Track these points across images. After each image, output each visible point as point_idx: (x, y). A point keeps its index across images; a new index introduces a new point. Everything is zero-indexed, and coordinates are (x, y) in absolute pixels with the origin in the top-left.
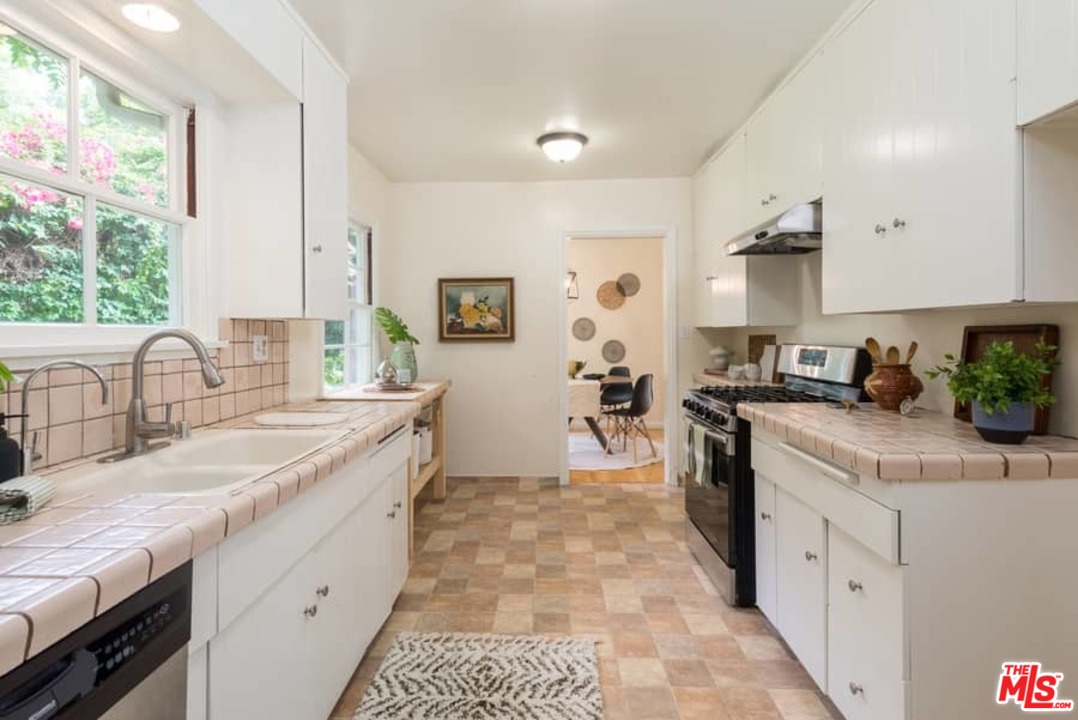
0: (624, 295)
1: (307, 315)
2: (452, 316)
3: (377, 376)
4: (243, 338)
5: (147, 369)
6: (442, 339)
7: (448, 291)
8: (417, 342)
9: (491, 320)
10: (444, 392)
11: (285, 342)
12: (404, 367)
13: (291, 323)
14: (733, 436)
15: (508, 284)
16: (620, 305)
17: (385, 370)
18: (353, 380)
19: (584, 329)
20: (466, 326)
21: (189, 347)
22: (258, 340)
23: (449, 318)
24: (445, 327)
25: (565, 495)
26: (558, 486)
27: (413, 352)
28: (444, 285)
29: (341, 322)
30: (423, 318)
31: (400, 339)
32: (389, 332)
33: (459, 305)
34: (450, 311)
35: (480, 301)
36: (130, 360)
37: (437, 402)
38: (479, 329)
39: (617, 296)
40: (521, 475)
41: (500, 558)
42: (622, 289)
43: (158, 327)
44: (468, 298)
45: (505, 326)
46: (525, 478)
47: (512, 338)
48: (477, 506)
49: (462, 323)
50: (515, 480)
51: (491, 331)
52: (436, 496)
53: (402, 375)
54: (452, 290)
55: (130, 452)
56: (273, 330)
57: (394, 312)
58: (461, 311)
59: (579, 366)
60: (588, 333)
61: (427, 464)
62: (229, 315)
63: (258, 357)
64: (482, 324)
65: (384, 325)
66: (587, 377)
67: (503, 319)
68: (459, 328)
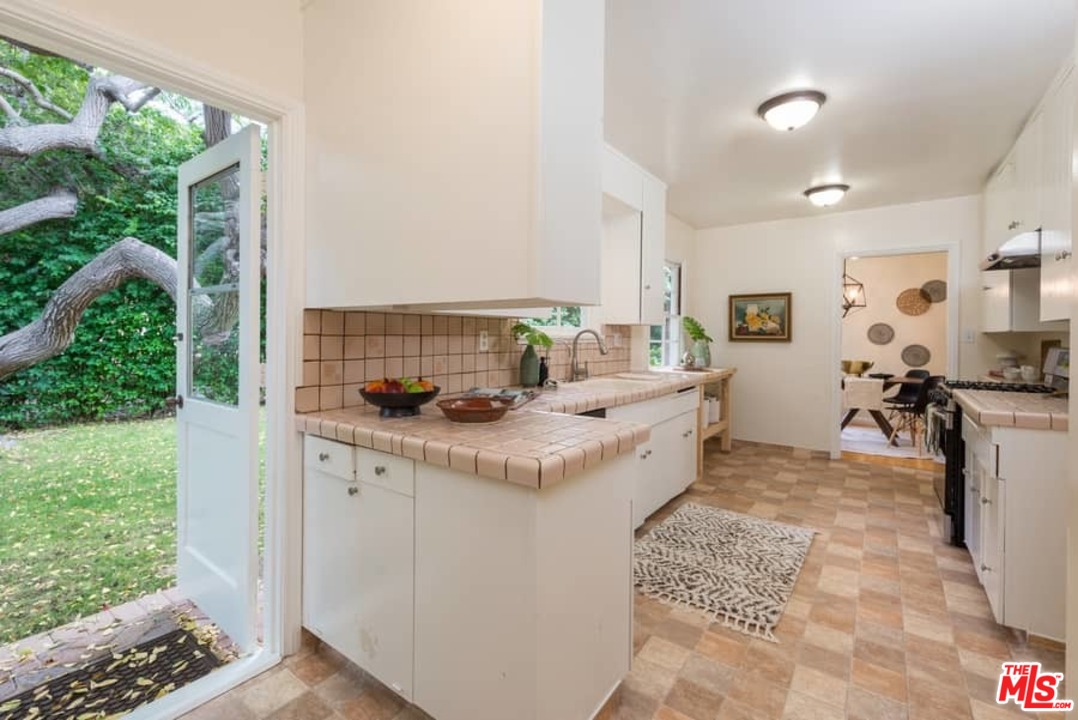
0: (930, 301)
1: (642, 322)
2: (740, 322)
3: (682, 362)
4: (610, 334)
5: (578, 346)
6: (731, 339)
7: (737, 306)
8: (711, 341)
9: (771, 325)
10: (730, 375)
11: (629, 337)
12: (700, 357)
13: (633, 328)
14: (952, 415)
15: (786, 298)
16: (925, 311)
17: (688, 358)
18: (667, 363)
19: (881, 334)
20: (751, 329)
21: (594, 337)
22: (617, 335)
23: (737, 324)
24: (734, 331)
25: (832, 465)
26: (829, 459)
27: (708, 347)
28: (734, 300)
29: (660, 327)
30: (716, 323)
31: (699, 338)
32: (691, 333)
33: (745, 314)
34: (737, 318)
35: (762, 311)
36: (572, 342)
37: (725, 381)
38: (761, 332)
39: (921, 303)
40: (795, 446)
41: (763, 486)
42: (929, 295)
43: (580, 330)
44: (752, 309)
45: (783, 330)
46: (798, 449)
47: (789, 339)
48: (754, 459)
49: (747, 328)
50: (790, 449)
51: (771, 334)
52: (723, 448)
53: (699, 361)
54: (740, 304)
55: (571, 380)
56: (624, 331)
57: (696, 319)
58: (747, 318)
59: (866, 366)
60: (886, 338)
61: (715, 423)
62: (605, 322)
63: (617, 345)
64: (764, 328)
65: (689, 329)
66: (873, 376)
67: (782, 325)
68: (745, 331)
